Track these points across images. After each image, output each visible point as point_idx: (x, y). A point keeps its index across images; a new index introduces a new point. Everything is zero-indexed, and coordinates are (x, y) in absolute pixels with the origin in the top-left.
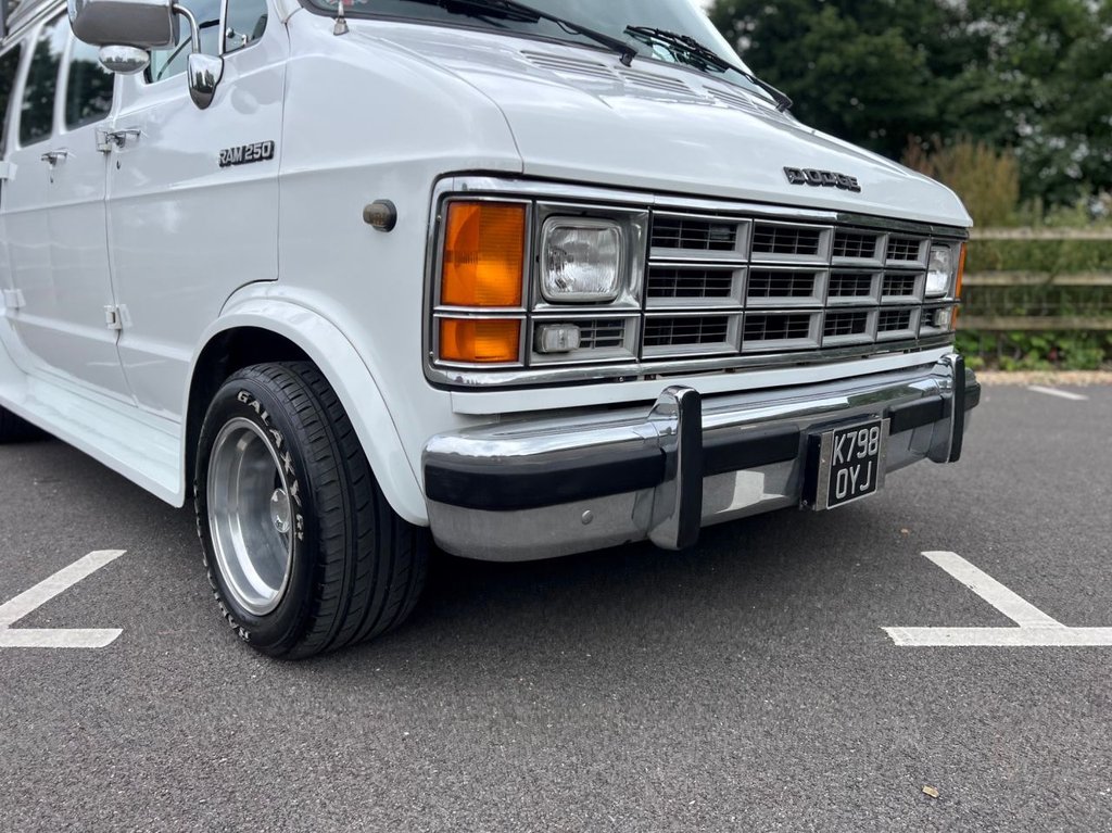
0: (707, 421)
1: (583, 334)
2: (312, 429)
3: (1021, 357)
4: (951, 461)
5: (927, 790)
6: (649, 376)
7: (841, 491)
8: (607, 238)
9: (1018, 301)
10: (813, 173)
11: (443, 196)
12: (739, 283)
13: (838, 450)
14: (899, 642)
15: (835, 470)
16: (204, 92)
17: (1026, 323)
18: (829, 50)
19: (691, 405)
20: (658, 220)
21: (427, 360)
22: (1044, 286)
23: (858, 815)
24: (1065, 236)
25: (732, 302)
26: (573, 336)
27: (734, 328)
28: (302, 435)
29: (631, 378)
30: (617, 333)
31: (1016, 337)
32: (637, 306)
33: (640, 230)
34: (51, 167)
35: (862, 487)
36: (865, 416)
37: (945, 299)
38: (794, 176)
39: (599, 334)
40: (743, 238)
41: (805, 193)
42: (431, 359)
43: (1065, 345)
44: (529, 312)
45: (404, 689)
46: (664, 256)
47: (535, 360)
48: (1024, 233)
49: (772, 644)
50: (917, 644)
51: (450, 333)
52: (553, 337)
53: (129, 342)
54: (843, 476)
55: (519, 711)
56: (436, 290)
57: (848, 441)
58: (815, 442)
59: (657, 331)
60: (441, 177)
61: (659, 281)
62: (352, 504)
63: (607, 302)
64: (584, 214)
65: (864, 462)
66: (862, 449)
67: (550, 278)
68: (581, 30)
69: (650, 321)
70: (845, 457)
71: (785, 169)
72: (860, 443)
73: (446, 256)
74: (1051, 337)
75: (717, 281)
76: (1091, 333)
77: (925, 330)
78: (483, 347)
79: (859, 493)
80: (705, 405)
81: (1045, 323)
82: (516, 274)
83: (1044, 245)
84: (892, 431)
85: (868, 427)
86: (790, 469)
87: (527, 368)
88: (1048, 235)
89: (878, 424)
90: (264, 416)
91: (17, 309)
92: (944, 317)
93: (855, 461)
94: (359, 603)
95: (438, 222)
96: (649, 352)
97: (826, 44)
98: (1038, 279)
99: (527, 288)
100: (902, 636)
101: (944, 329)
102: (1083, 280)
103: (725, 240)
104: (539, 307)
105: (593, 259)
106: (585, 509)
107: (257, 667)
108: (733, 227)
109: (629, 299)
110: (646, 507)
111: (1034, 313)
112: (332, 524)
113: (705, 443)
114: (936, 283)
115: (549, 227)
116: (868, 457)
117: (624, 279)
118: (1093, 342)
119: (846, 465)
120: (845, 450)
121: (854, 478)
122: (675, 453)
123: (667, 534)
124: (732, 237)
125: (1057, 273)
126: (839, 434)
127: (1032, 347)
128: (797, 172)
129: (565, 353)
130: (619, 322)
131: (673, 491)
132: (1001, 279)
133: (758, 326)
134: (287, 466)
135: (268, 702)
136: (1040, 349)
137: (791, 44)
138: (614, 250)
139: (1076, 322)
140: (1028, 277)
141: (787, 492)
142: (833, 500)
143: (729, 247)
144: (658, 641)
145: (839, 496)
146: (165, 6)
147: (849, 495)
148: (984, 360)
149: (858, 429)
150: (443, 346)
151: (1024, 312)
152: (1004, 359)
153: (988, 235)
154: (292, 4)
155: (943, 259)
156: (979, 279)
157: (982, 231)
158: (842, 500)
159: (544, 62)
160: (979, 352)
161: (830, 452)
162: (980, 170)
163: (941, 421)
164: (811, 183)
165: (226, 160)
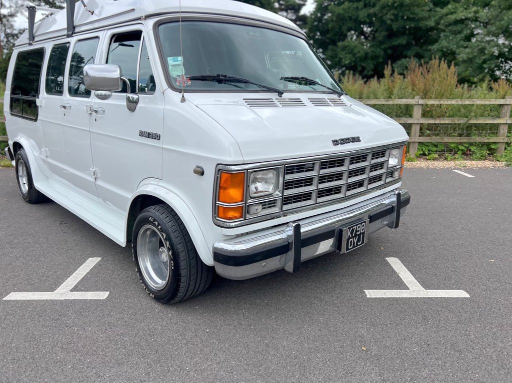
0: (302, 230)
1: (263, 205)
2: (175, 233)
3: (454, 154)
5: (363, 348)
6: (285, 216)
7: (351, 246)
8: (271, 175)
9: (454, 130)
10: (342, 140)
11: (219, 170)
12: (315, 180)
13: (349, 234)
14: (368, 296)
15: (348, 240)
17: (457, 140)
19: (297, 228)
20: (287, 167)
21: (214, 217)
22: (464, 124)
23: (341, 356)
24: (475, 103)
25: (313, 187)
26: (260, 207)
27: (314, 196)
28: (172, 235)
29: (278, 217)
30: (274, 203)
31: (452, 146)
32: (281, 195)
33: (282, 171)
34: (64, 109)
35: (359, 243)
37: (397, 167)
38: (336, 143)
39: (268, 205)
40: (317, 167)
41: (340, 148)
42: (215, 217)
43: (472, 148)
44: (246, 203)
45: (206, 315)
46: (289, 177)
47: (248, 217)
49: (326, 297)
50: (374, 297)
51: (221, 210)
52: (254, 209)
53: (99, 183)
54: (351, 241)
55: (243, 322)
56: (216, 197)
57: (353, 230)
58: (341, 231)
59: (287, 200)
60: (218, 164)
61: (288, 185)
62: (189, 257)
63: (270, 195)
64: (263, 170)
65: (359, 235)
66: (358, 231)
67: (252, 188)
68: (264, 87)
69: (285, 198)
70: (352, 235)
71: (332, 141)
73: (220, 188)
74: (467, 146)
75: (309, 182)
76: (483, 144)
77: (388, 180)
78: (233, 214)
79: (357, 245)
81: (464, 140)
82: (241, 191)
83: (465, 106)
84: (370, 222)
85: (361, 223)
86: (332, 241)
87: (245, 219)
88: (467, 102)
89: (365, 222)
90: (159, 227)
91: (47, 156)
92: (397, 174)
93: (356, 235)
94: (191, 288)
95: (217, 177)
96: (284, 208)
98: (463, 121)
99: (246, 195)
100: (370, 294)
101: (397, 178)
102: (481, 121)
103: (311, 168)
104: (249, 201)
105: (266, 181)
106: (263, 263)
107: (157, 307)
108: (313, 164)
109: (278, 193)
110: (283, 259)
111: (460, 135)
112: (183, 264)
113: (302, 238)
114: (393, 162)
115: (252, 176)
116: (361, 233)
117: (276, 187)
118: (485, 148)
119: (353, 237)
120: (352, 233)
121: (355, 241)
122: (292, 242)
123: (290, 267)
124: (313, 167)
125: (470, 119)
126: (350, 228)
127: (459, 150)
128: (336, 141)
129: (257, 213)
130: (275, 200)
131: (291, 254)
132: (447, 121)
133: (323, 193)
134: (168, 245)
135: (163, 320)
136: (462, 150)
138: (273, 180)
139: (478, 139)
140: (458, 120)
141: (332, 247)
142: (347, 249)
143: (312, 170)
144: (289, 296)
145: (350, 248)
146: (118, 78)
147: (354, 247)
148: (439, 155)
149: (357, 225)
150: (219, 214)
151: (456, 135)
152: (447, 155)
153: (442, 102)
154: (165, 86)
155: (395, 153)
156: (437, 122)
157: (440, 101)
158: (351, 249)
159: (251, 103)
160: (437, 151)
161: (347, 234)
162: (441, 71)
163: (392, 214)
164: (342, 144)
165: (142, 134)
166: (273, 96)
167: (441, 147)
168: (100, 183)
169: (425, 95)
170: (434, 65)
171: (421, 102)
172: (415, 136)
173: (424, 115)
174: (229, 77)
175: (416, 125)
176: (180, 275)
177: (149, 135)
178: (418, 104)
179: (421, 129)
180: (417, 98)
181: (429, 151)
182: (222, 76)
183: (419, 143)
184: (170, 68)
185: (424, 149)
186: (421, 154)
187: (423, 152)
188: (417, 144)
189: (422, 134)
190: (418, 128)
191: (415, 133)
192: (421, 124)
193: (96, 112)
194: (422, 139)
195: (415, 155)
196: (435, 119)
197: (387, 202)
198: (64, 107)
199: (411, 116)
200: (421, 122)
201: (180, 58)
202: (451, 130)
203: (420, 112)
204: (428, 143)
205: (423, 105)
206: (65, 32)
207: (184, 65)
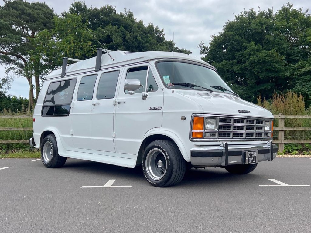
0: (229, 148)
1: (211, 134)
3: (309, 151)
4: (271, 160)
6: (219, 141)
7: (250, 161)
8: (213, 121)
10: (242, 111)
11: (193, 116)
12: (232, 128)
14: (260, 186)
15: (248, 158)
16: (144, 97)
18: (253, 55)
19: (226, 146)
20: (220, 119)
21: (190, 138)
25: (231, 131)
26: (209, 135)
27: (231, 135)
29: (217, 141)
30: (215, 134)
31: (307, 145)
32: (218, 131)
33: (218, 120)
36: (254, 150)
37: (270, 131)
38: (239, 111)
39: (213, 134)
40: (232, 121)
41: (241, 114)
42: (191, 137)
46: (221, 124)
47: (205, 138)
48: (306, 116)
50: (263, 186)
51: (194, 134)
52: (207, 135)
54: (250, 159)
56: (192, 128)
57: (250, 153)
58: (245, 153)
59: (220, 134)
60: (193, 114)
61: (220, 127)
63: (213, 130)
64: (211, 118)
66: (253, 155)
69: (220, 133)
70: (250, 156)
72: (253, 154)
73: (193, 124)
75: (229, 127)
77: (265, 137)
78: (199, 136)
79: (253, 162)
80: (228, 146)
82: (202, 126)
84: (258, 153)
85: (254, 151)
86: (241, 157)
87: (204, 139)
89: (256, 151)
90: (162, 147)
91: (72, 135)
92: (269, 135)
93: (252, 157)
95: (192, 119)
96: (219, 137)
97: (252, 53)
99: (204, 128)
101: (270, 137)
103: (229, 121)
104: (205, 130)
105: (212, 124)
106: (212, 159)
108: (231, 119)
109: (216, 130)
110: (220, 159)
112: (174, 162)
113: (229, 151)
114: (267, 128)
115: (206, 120)
116: (254, 157)
117: (215, 127)
119: (250, 157)
120: (250, 154)
121: (252, 159)
122: (224, 152)
123: (224, 164)
124: (230, 121)
126: (249, 152)
128: (240, 111)
129: (208, 137)
130: (215, 133)
131: (224, 158)
132: (301, 129)
133: (235, 135)
134: (167, 154)
137: (241, 53)
138: (214, 123)
140: (309, 129)
141: (241, 161)
142: (249, 163)
143: (230, 122)
146: (139, 85)
147: (251, 163)
148: (299, 152)
149: (252, 151)
150: (192, 135)
151: (309, 138)
152: (304, 152)
153: (296, 117)
154: (163, 87)
155: (268, 124)
156: (295, 129)
157: (295, 116)
158: (250, 163)
159: (200, 94)
160: (297, 150)
161: (248, 155)
162: (294, 99)
163: (269, 153)
164: (242, 112)
165: (150, 109)
166: (209, 93)
167: (300, 147)
168: (116, 139)
169: (285, 113)
170: (289, 95)
171: (283, 117)
172: (281, 139)
173: (286, 125)
174: (190, 84)
175: (281, 131)
176: (173, 168)
177: (155, 109)
178: (281, 118)
179: (285, 135)
180: (280, 114)
181: (292, 149)
182: (187, 83)
183: (284, 143)
184: (164, 80)
185: (288, 148)
186: (286, 151)
187: (288, 150)
188: (283, 144)
189: (286, 138)
190: (283, 133)
191: (281, 137)
192: (284, 131)
193: (119, 103)
194: (286, 141)
195: (283, 152)
196: (293, 128)
197: (265, 146)
198: (94, 105)
199: (277, 126)
200: (284, 130)
201: (168, 76)
202: (305, 136)
203: (283, 123)
204: (290, 143)
205: (284, 118)
206: (94, 69)
207: (170, 79)
